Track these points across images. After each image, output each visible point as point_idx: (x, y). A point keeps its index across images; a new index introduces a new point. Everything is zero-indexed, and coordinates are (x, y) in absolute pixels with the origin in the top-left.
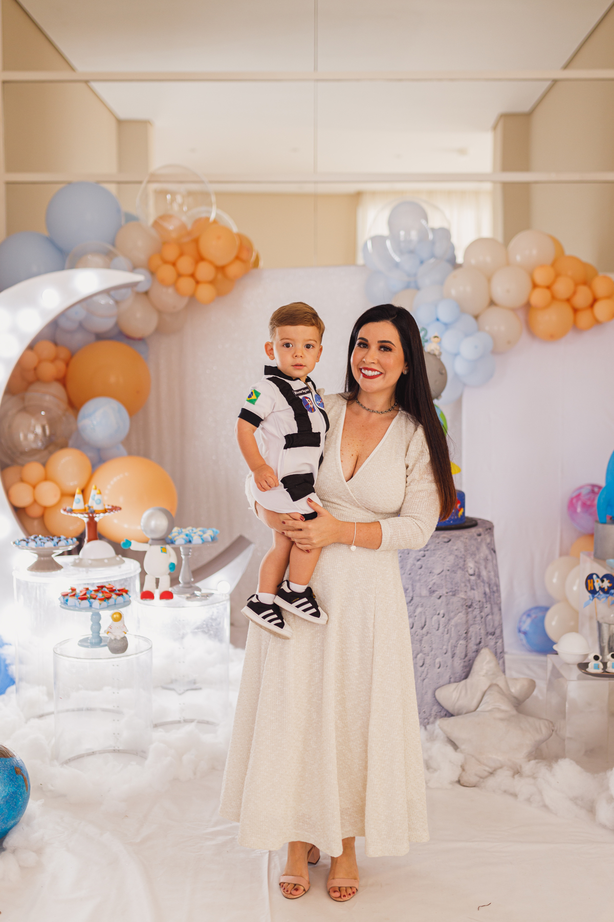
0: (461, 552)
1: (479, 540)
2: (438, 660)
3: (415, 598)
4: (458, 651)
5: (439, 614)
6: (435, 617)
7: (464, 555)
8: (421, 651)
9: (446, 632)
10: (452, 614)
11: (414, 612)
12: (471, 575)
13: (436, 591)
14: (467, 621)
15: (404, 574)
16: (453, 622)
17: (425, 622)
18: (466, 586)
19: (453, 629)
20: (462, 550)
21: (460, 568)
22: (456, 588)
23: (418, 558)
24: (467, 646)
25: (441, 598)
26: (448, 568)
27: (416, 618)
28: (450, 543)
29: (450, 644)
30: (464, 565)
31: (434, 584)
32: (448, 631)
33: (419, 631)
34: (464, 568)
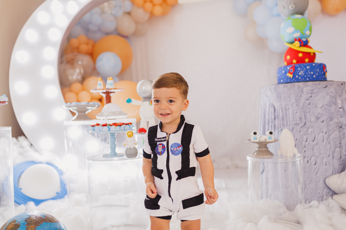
0: (333, 94)
1: (342, 88)
2: (324, 161)
3: (307, 123)
4: (335, 155)
5: (323, 132)
6: (321, 134)
7: (335, 95)
8: (314, 155)
9: (328, 143)
10: (331, 132)
11: (307, 131)
12: (340, 108)
13: (320, 118)
14: (340, 136)
15: (299, 109)
16: (331, 137)
17: (315, 137)
18: (337, 114)
19: (332, 141)
20: (334, 92)
21: (334, 103)
22: (332, 116)
23: (307, 98)
24: (341, 152)
25: (324, 122)
26: (326, 104)
27: (309, 135)
28: (327, 88)
29: (331, 150)
30: (336, 102)
31: (319, 113)
32: (329, 142)
33: (311, 143)
34: (335, 104)
